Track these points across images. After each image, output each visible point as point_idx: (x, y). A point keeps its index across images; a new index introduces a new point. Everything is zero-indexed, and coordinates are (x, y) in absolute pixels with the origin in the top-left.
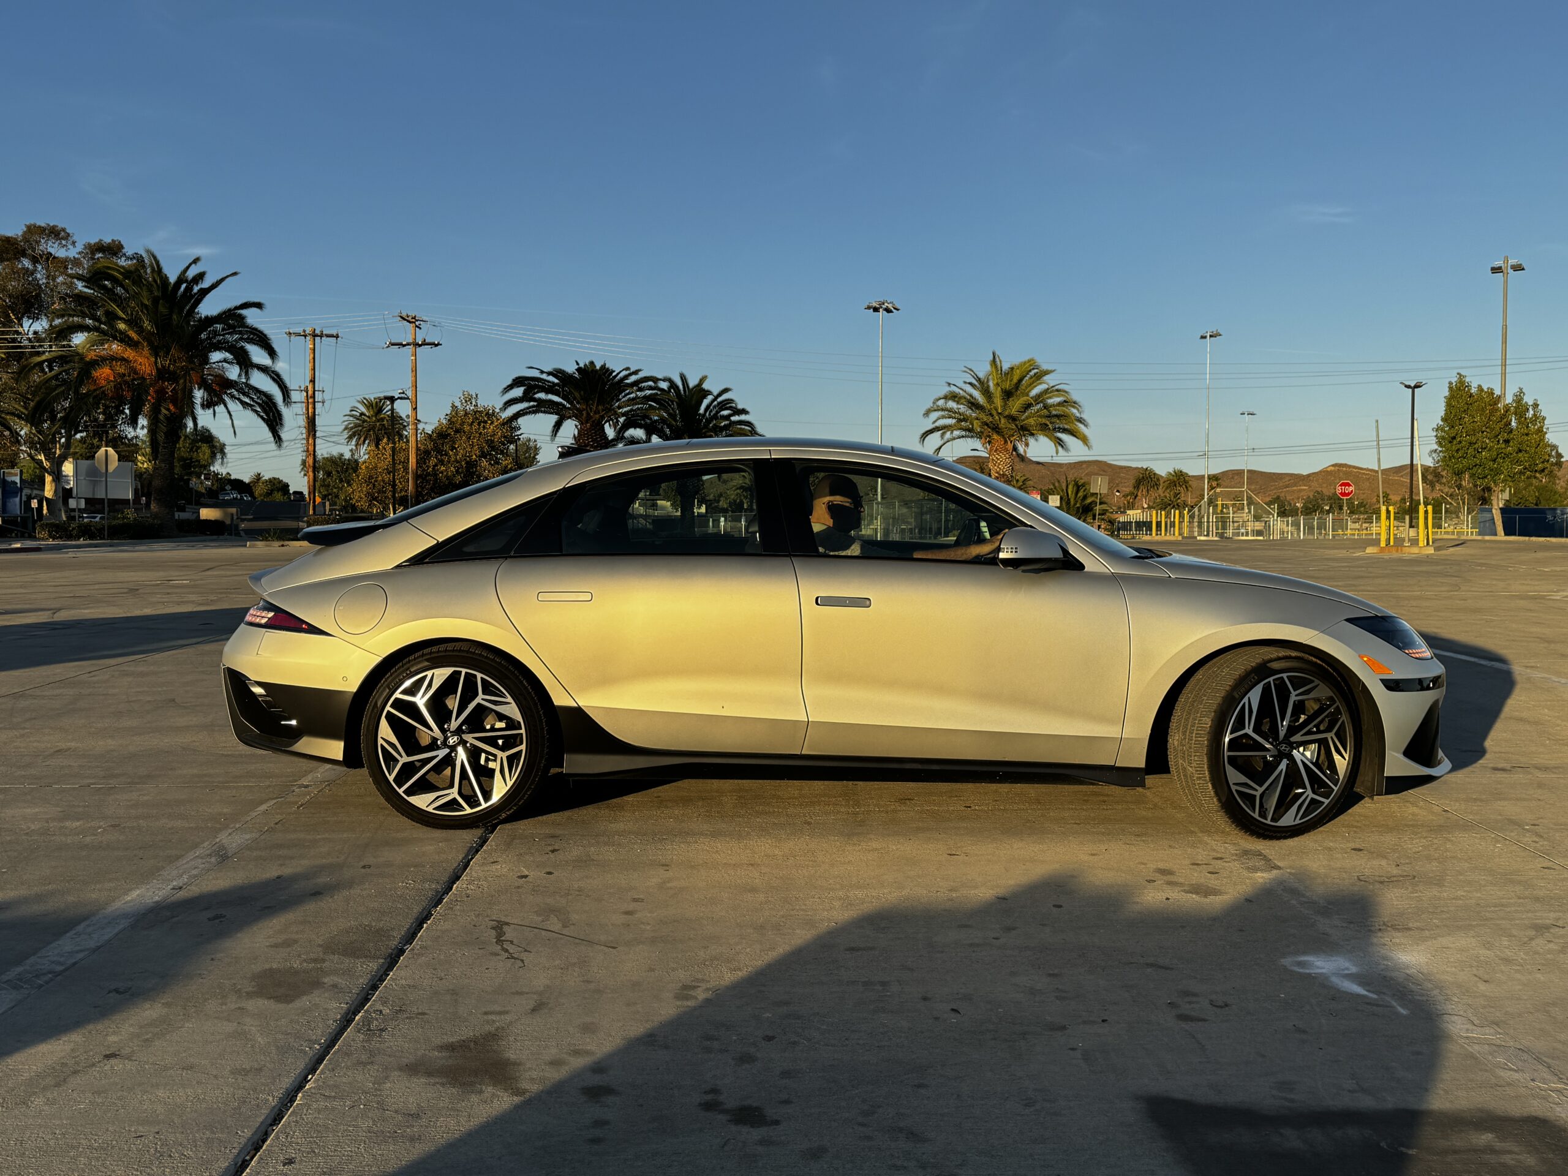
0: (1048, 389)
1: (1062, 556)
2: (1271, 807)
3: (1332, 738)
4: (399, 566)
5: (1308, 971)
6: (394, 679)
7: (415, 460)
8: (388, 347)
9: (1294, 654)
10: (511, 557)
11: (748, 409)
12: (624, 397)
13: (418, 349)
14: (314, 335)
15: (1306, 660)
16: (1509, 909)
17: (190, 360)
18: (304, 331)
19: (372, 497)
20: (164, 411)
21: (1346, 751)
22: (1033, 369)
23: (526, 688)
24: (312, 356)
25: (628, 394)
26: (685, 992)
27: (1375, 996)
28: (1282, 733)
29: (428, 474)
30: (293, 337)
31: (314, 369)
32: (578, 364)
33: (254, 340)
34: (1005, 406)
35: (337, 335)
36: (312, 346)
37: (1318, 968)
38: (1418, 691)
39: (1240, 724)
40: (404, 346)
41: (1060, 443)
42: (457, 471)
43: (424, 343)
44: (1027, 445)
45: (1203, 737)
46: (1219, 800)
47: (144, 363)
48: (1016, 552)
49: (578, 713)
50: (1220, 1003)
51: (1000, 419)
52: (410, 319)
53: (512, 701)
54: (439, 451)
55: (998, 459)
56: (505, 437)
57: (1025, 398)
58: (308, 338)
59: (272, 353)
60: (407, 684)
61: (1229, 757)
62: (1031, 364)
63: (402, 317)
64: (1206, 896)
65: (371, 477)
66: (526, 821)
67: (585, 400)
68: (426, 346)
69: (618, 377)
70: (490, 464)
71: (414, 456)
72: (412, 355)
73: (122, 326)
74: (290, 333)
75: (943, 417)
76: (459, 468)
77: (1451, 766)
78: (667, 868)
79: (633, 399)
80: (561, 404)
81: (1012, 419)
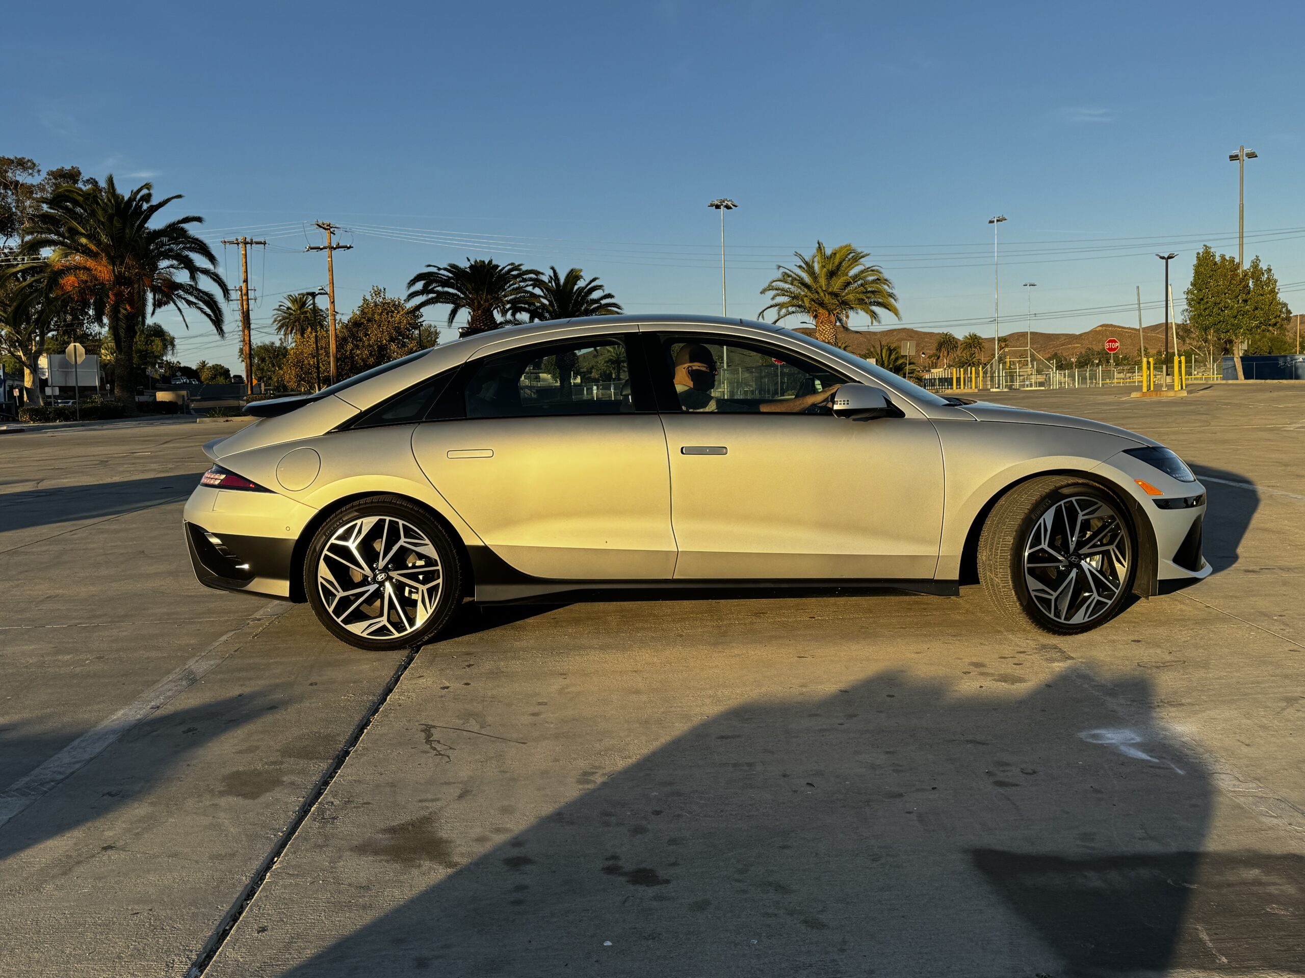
0: (865, 270)
1: (886, 406)
2: (1064, 609)
3: (1113, 549)
4: (329, 433)
5: (1100, 742)
6: (329, 527)
7: (334, 346)
8: (308, 250)
9: (1081, 481)
10: (423, 422)
11: (613, 294)
12: (509, 287)
13: (333, 252)
14: (246, 243)
15: (1090, 486)
16: (1263, 686)
17: (142, 267)
18: (237, 240)
19: (301, 378)
20: (123, 311)
21: (1125, 561)
22: (851, 253)
23: (441, 532)
24: (244, 260)
25: (513, 284)
26: (586, 778)
27: (1156, 761)
28: (1072, 547)
29: (347, 357)
30: (227, 245)
31: (246, 272)
32: (469, 260)
33: (196, 248)
34: (828, 284)
35: (265, 242)
36: (244, 252)
37: (1109, 739)
38: (1184, 508)
39: (1037, 540)
40: (322, 249)
41: (874, 315)
42: (370, 354)
43: (338, 247)
44: (847, 317)
45: (1007, 553)
46: (1021, 604)
47: (103, 271)
48: (848, 404)
49: (485, 551)
50: (1030, 771)
51: (825, 295)
52: (325, 226)
53: (429, 543)
54: (354, 337)
55: (824, 330)
56: (409, 324)
57: (845, 278)
58: (240, 245)
59: (212, 259)
60: (341, 531)
61: (1028, 568)
62: (849, 250)
63: (318, 225)
64: (1013, 684)
65: (299, 361)
66: (445, 642)
67: (476, 291)
68: (340, 249)
69: (504, 271)
70: (398, 347)
71: (334, 342)
72: (329, 257)
73: (84, 241)
74: (225, 242)
75: (778, 295)
76: (372, 352)
77: (1212, 569)
78: (565, 677)
79: (517, 288)
80: (456, 295)
81: (835, 295)
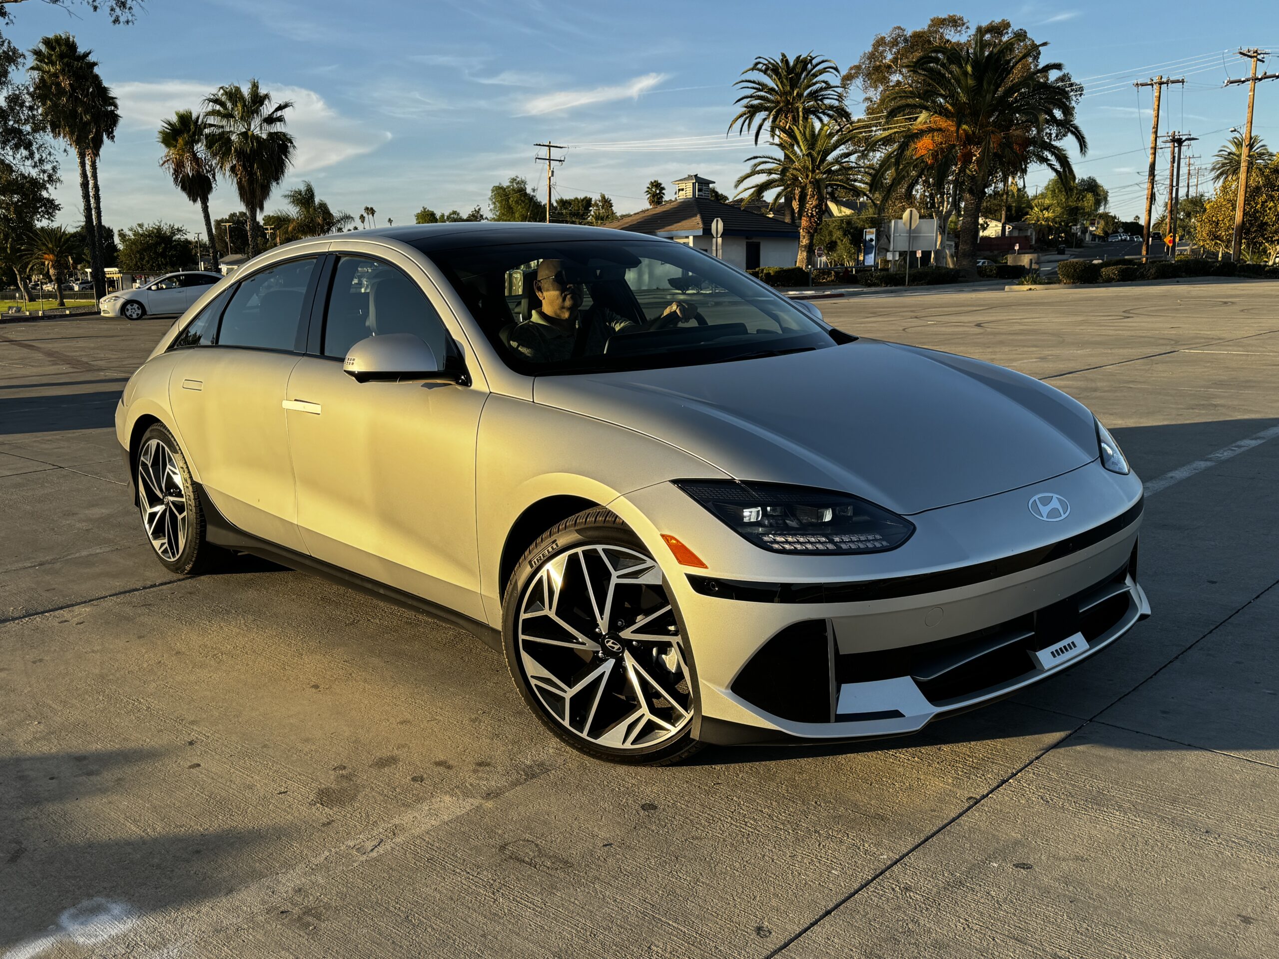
1: (441, 369)
2: (588, 719)
8: (1227, 85)
13: (1258, 84)
14: (1161, 83)
18: (1151, 81)
19: (1214, 236)
24: (1157, 103)
30: (1140, 87)
35: (1183, 79)
36: (1157, 94)
39: (539, 602)
40: (1244, 82)
43: (1265, 77)
47: (955, 131)
52: (1251, 54)
58: (1155, 87)
63: (1241, 53)
68: (1266, 80)
72: (1251, 91)
73: (941, 101)
74: (1137, 84)
